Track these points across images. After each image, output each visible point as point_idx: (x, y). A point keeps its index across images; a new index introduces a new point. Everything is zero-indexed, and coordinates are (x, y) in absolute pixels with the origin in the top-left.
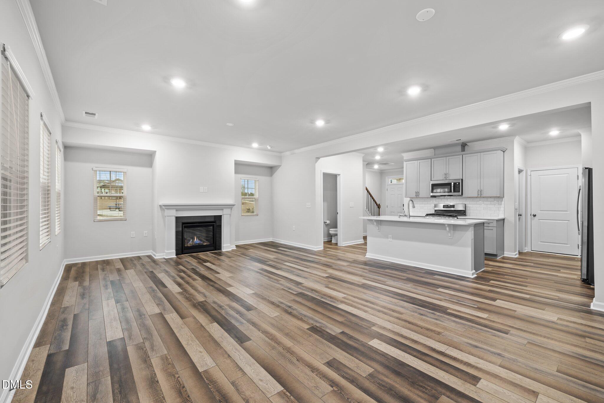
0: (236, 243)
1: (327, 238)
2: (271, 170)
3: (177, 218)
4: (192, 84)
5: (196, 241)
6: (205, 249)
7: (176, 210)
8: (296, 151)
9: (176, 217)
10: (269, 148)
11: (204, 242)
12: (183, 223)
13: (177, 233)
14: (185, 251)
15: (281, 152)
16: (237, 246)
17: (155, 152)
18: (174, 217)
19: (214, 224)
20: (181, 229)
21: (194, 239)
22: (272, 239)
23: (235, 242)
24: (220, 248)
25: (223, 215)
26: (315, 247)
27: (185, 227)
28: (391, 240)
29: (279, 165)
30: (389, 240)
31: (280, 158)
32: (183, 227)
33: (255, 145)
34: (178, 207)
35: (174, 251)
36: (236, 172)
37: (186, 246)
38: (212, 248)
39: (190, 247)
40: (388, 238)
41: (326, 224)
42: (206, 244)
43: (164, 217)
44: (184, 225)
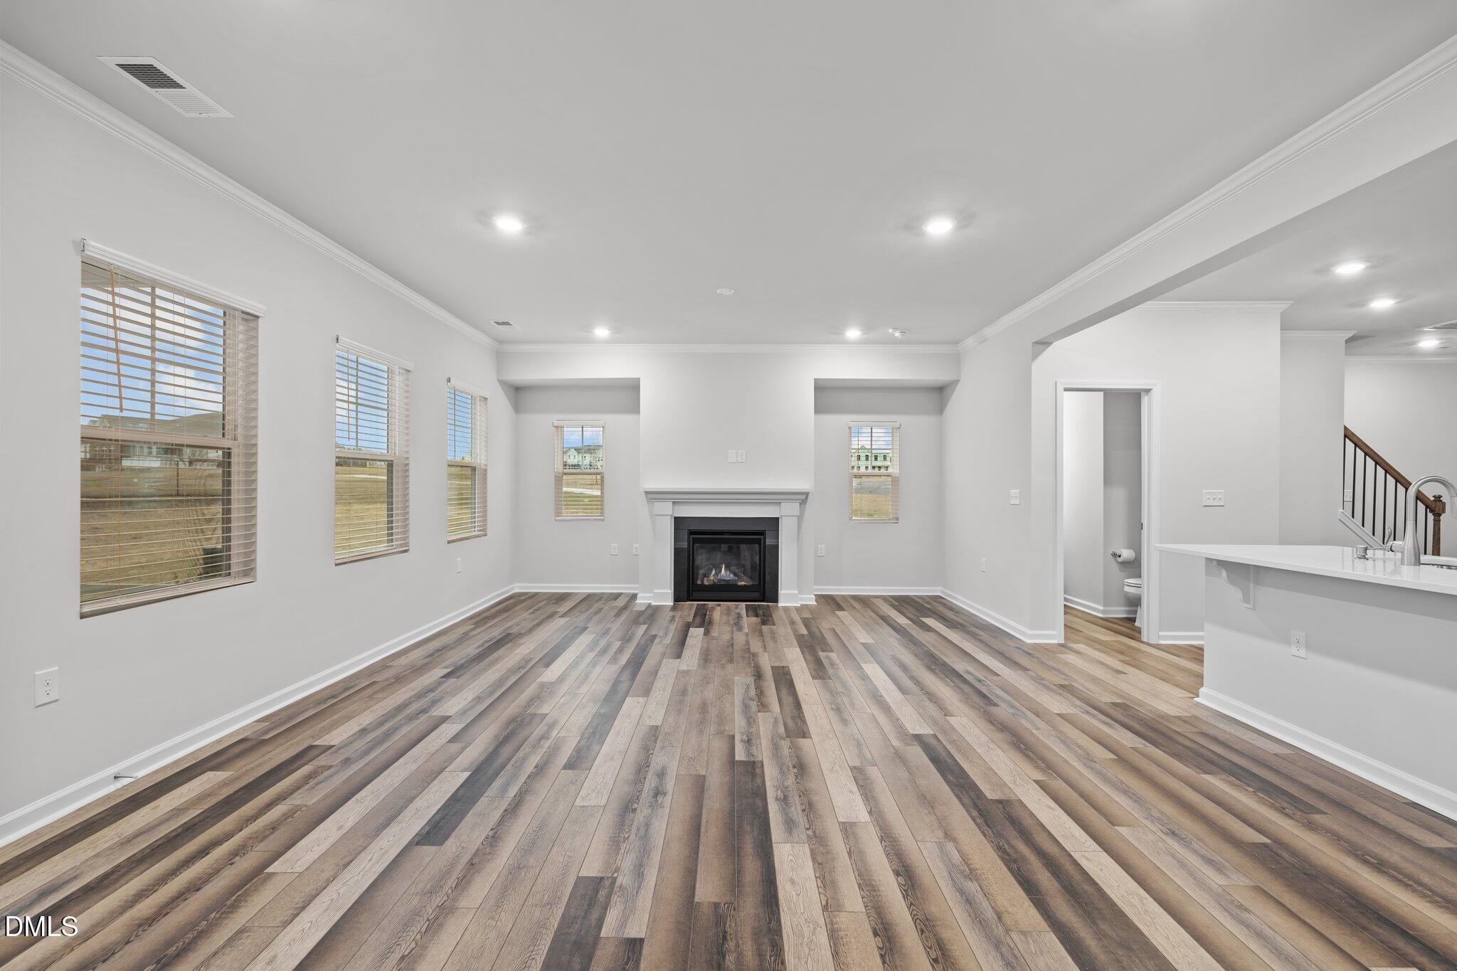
0: (818, 590)
1: (1127, 609)
2: (940, 393)
3: (678, 521)
4: (536, 223)
5: (725, 574)
6: (740, 595)
7: (674, 502)
8: (989, 331)
9: (675, 517)
10: (897, 334)
11: (740, 579)
12: (692, 533)
13: (677, 552)
14: (696, 594)
15: (956, 343)
16: (819, 597)
17: (638, 380)
18: (670, 517)
19: (760, 537)
20: (685, 545)
21: (721, 571)
22: (942, 592)
23: (815, 587)
24: (776, 600)
25: (782, 517)
26: (1029, 632)
27: (695, 541)
28: (1303, 653)
29: (955, 378)
30: (1294, 650)
31: (956, 360)
32: (691, 539)
33: (853, 333)
34: (677, 497)
35: (669, 591)
36: (819, 410)
37: (699, 582)
38: (756, 595)
39: (708, 585)
40: (1286, 641)
41: (1120, 560)
42: (743, 583)
43: (654, 516)
44: (692, 536)
